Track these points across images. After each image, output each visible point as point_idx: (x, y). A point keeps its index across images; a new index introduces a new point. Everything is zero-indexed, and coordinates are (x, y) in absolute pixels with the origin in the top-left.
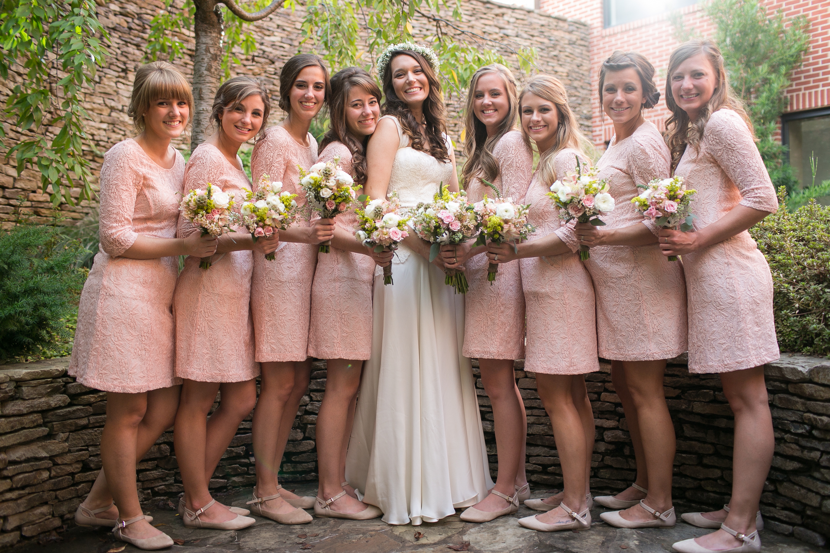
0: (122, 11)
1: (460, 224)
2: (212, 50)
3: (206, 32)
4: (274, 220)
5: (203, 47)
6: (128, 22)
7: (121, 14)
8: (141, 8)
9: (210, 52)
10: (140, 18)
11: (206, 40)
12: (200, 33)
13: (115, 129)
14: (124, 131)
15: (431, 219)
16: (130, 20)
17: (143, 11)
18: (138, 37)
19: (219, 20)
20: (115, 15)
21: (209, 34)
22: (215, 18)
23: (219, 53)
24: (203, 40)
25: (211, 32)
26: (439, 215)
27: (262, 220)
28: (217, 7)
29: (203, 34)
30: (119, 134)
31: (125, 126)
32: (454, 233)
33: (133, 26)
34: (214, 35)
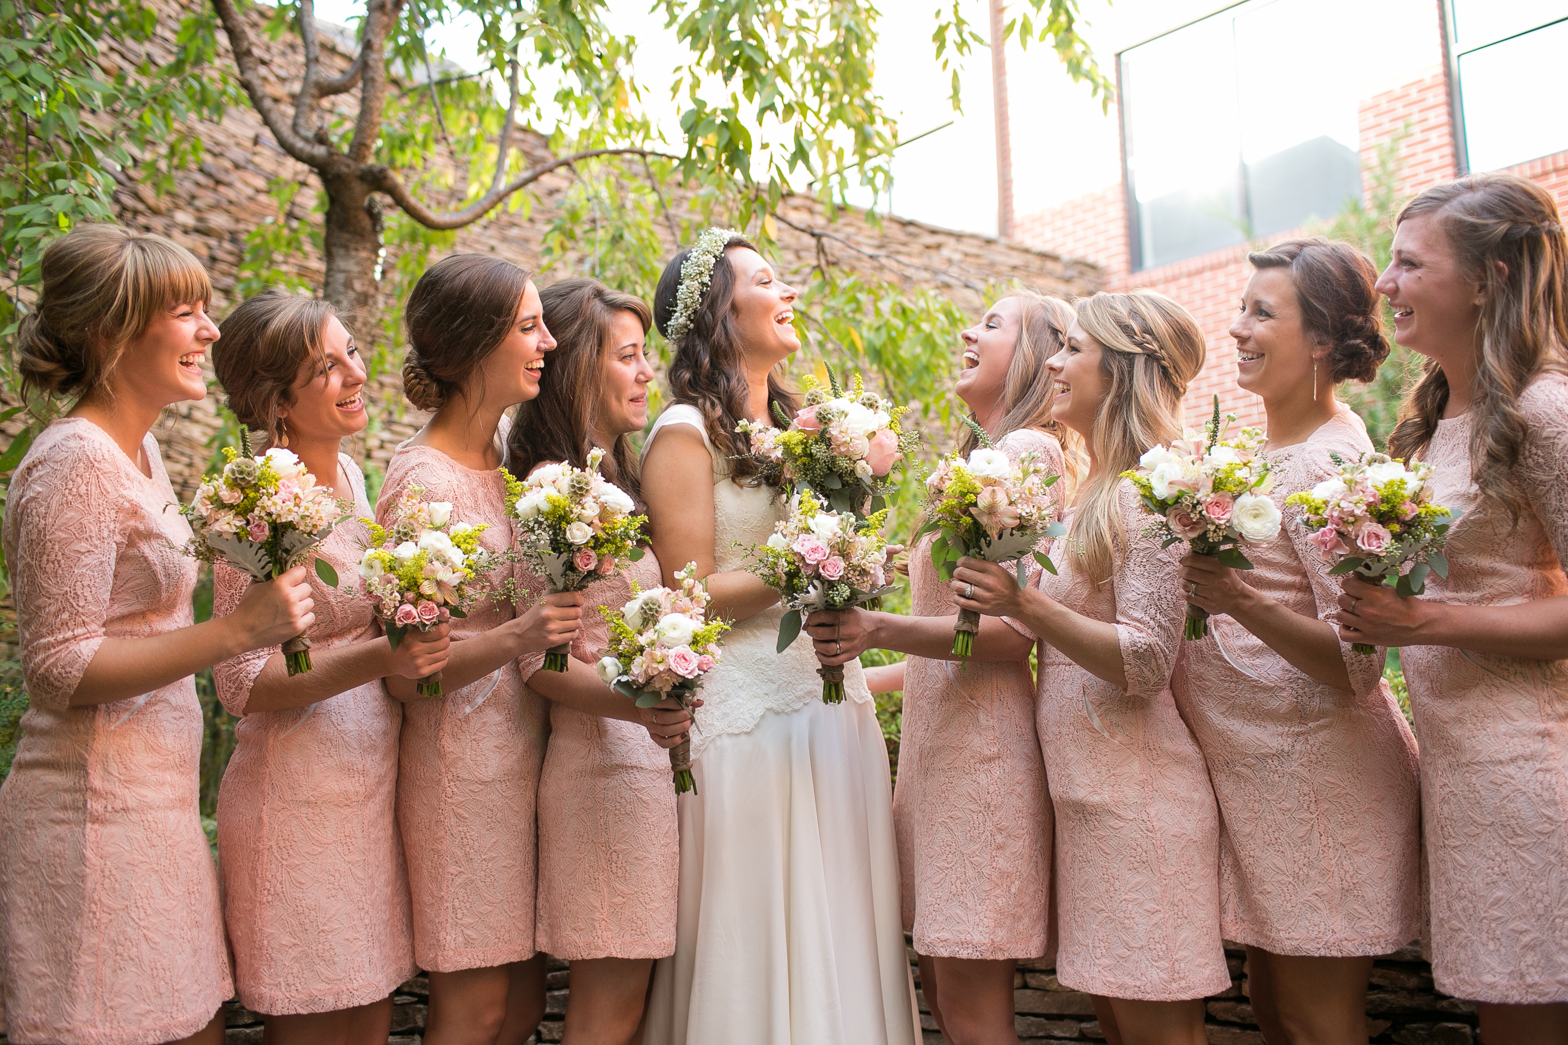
0: (199, 225)
1: (842, 564)
2: (358, 285)
3: (346, 248)
4: (439, 584)
5: (341, 277)
6: (210, 248)
7: (197, 231)
8: (238, 220)
9: (353, 289)
10: (234, 239)
11: (349, 264)
12: (334, 250)
13: (173, 454)
14: (190, 457)
15: (778, 556)
16: (213, 242)
17: (242, 226)
18: (229, 274)
19: (374, 225)
20: (186, 232)
21: (354, 253)
22: (366, 222)
23: (372, 291)
24: (341, 264)
25: (356, 250)
26: (797, 548)
27: (414, 585)
28: (372, 201)
29: (342, 252)
30: (177, 462)
31: (192, 447)
32: (831, 585)
33: (220, 254)
34: (364, 254)
